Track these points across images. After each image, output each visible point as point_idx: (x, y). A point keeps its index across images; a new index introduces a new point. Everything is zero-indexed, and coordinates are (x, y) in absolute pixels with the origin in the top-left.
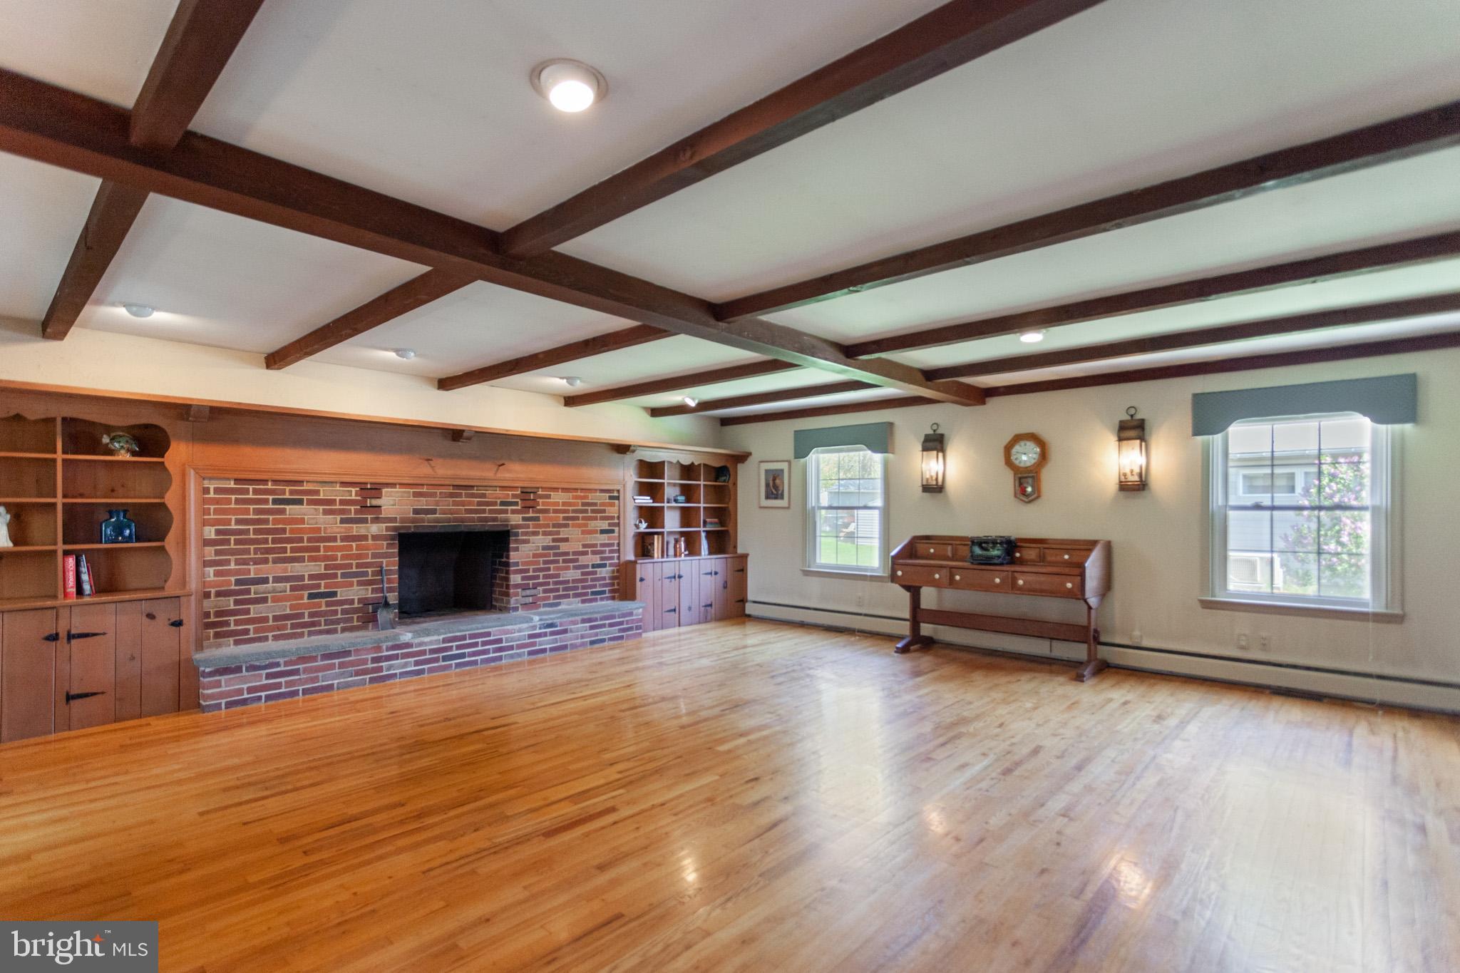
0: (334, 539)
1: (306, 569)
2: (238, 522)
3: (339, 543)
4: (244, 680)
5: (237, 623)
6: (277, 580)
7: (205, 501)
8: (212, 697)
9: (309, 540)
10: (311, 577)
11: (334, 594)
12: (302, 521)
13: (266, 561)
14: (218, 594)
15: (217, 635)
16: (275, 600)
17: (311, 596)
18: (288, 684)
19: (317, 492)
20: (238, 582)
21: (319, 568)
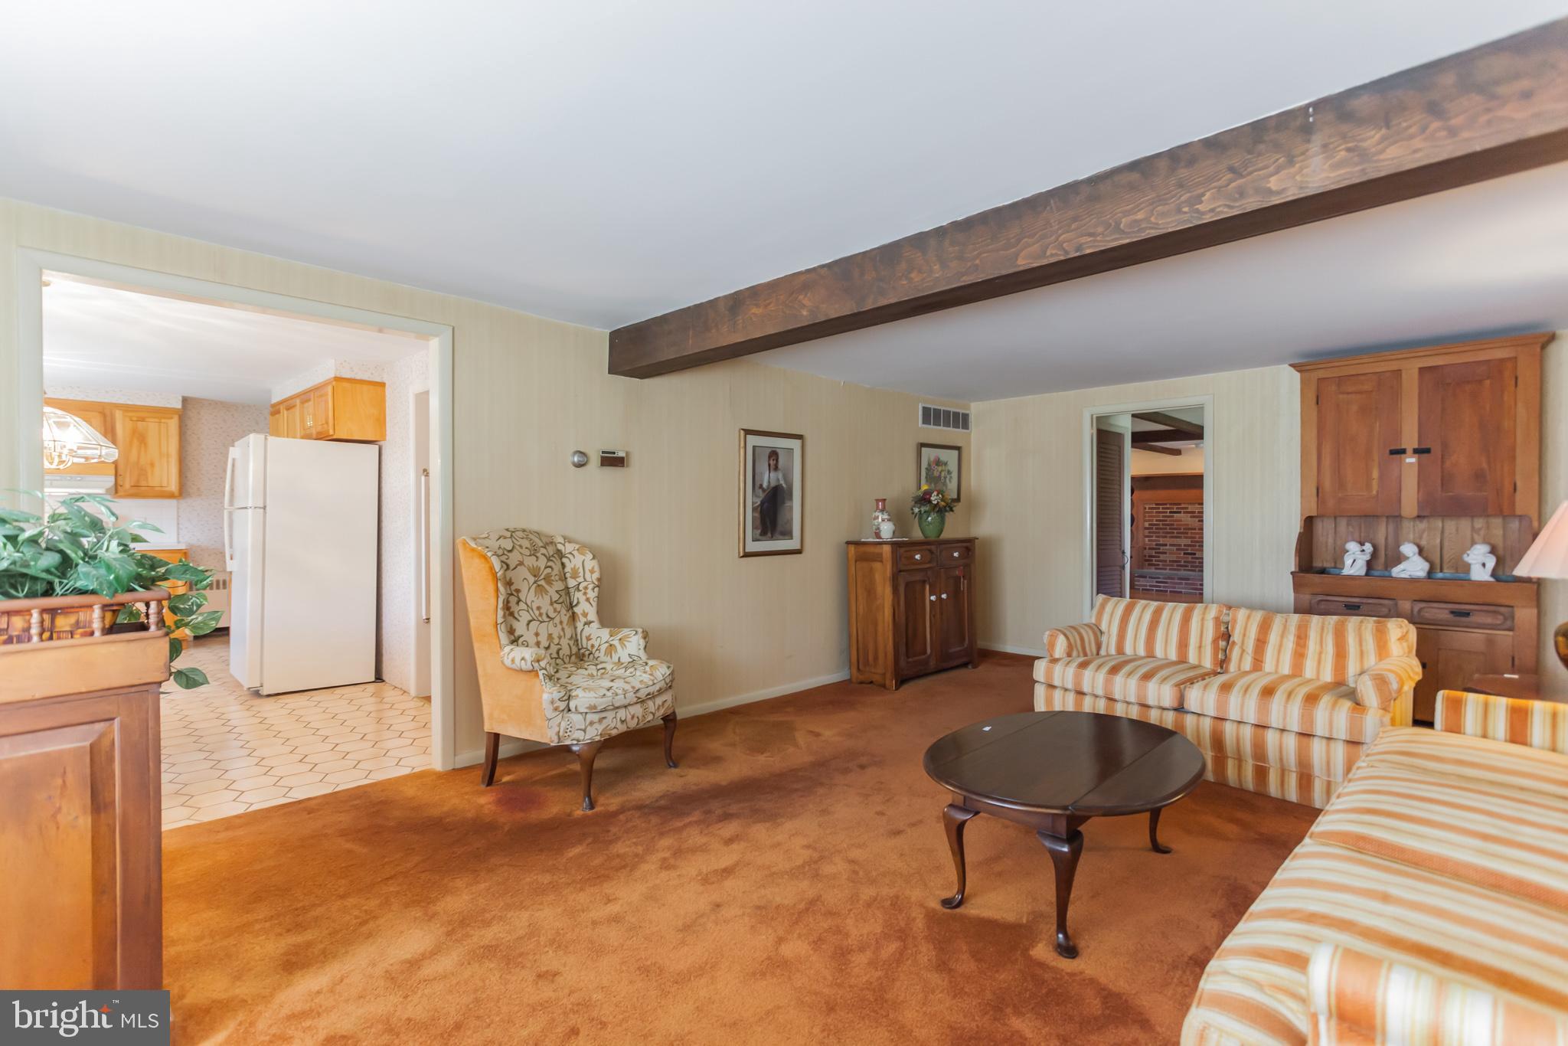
0: (1195, 529)
1: (1183, 542)
2: (1157, 520)
3: (1197, 531)
4: (1148, 582)
5: (1156, 561)
6: (1171, 545)
7: (1145, 512)
8: (1138, 585)
9: (1184, 529)
10: (1185, 545)
11: (1195, 554)
12: (1181, 521)
13: (1166, 537)
14: (1150, 549)
15: (1149, 565)
16: (1170, 553)
17: (1185, 554)
18: (1164, 587)
19: (1187, 508)
20: (1157, 545)
21: (1188, 541)
